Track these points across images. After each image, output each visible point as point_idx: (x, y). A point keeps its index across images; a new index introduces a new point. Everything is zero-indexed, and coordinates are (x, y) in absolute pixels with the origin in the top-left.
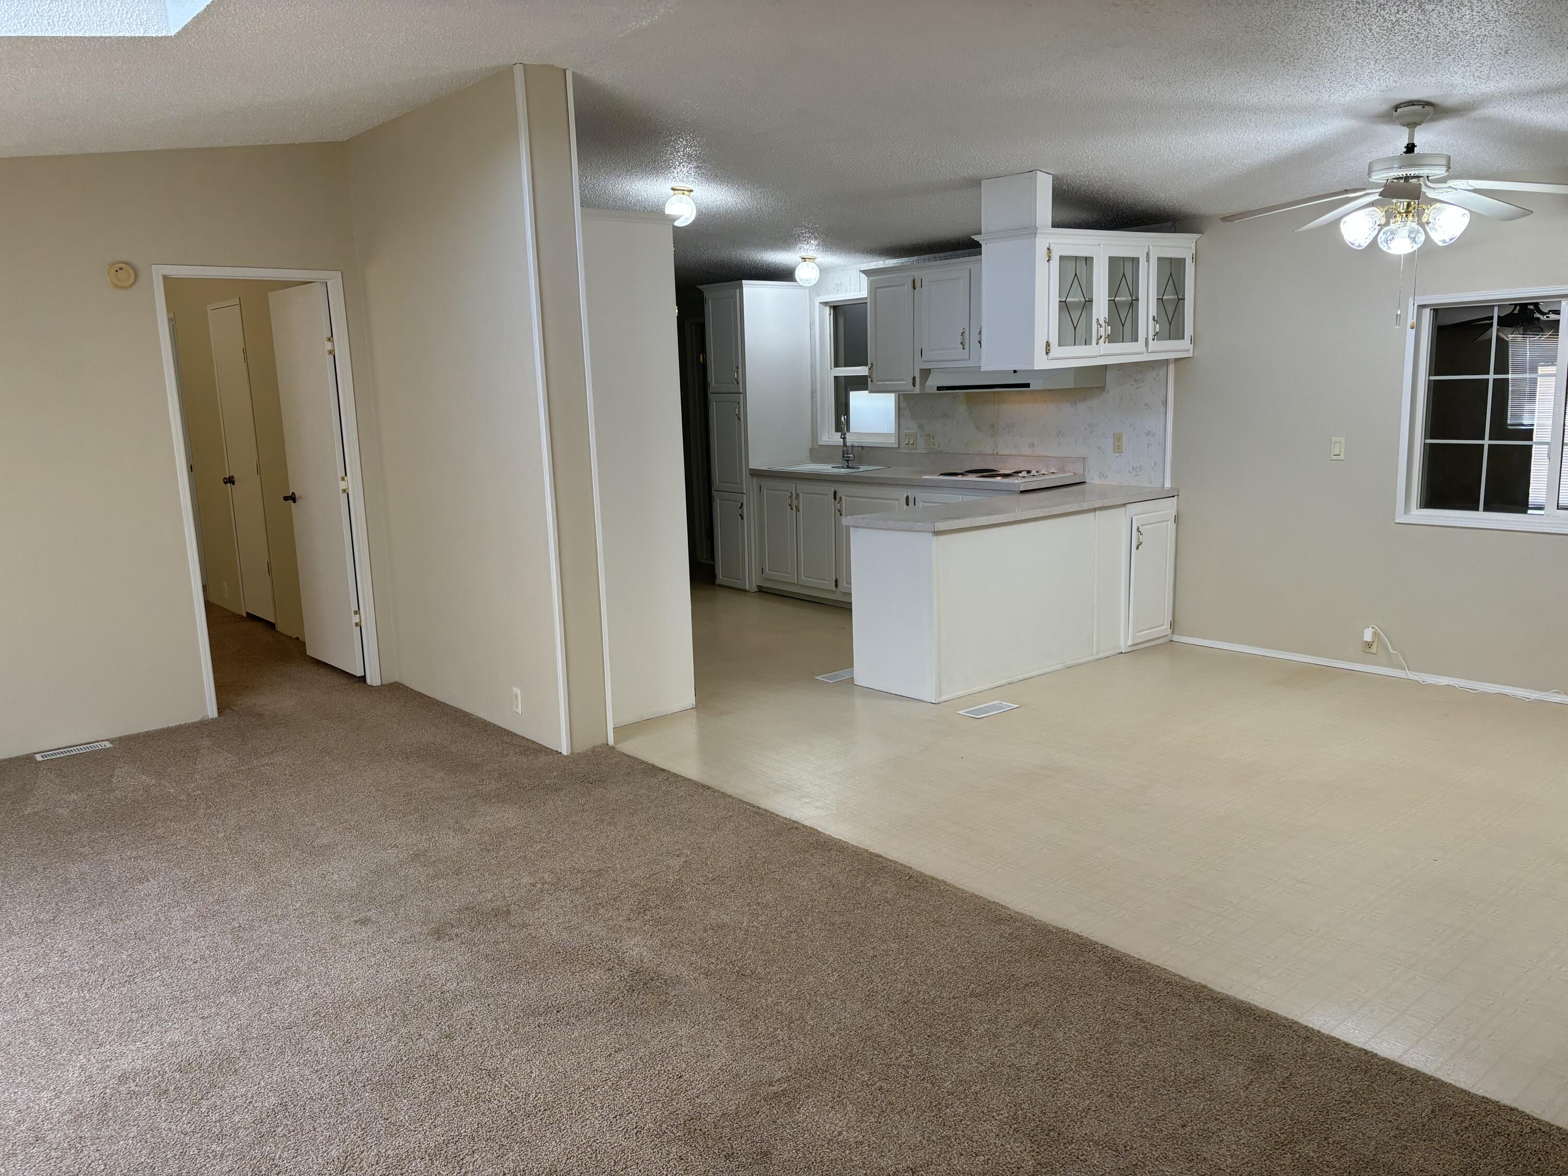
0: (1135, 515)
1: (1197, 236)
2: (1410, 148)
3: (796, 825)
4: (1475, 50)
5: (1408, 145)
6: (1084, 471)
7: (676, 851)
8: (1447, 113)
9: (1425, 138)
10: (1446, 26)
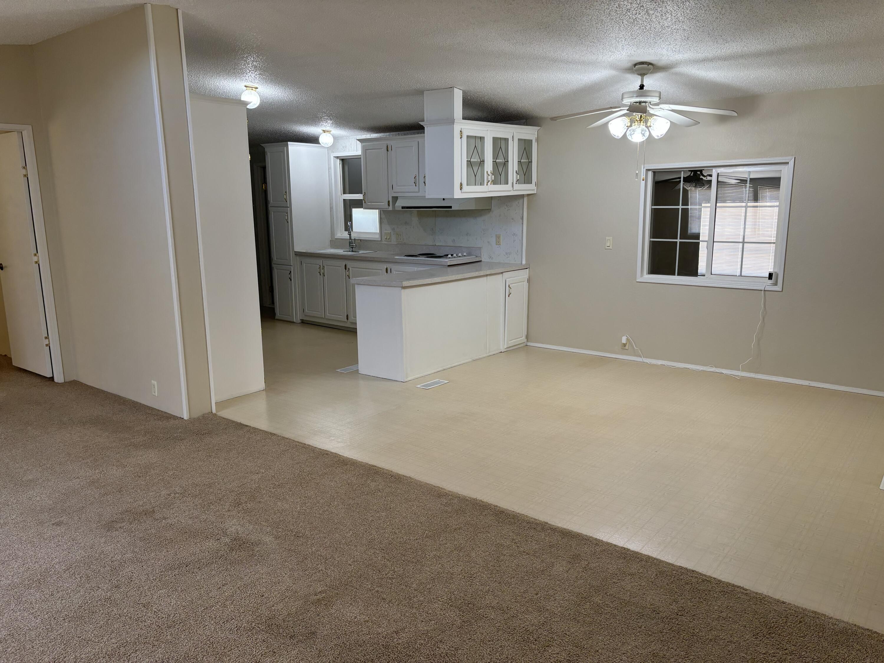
0: (507, 278)
1: (539, 128)
2: (642, 87)
3: (327, 452)
4: (673, 37)
5: (641, 85)
6: (480, 254)
7: (256, 471)
8: (659, 69)
9: (649, 82)
10: (659, 23)
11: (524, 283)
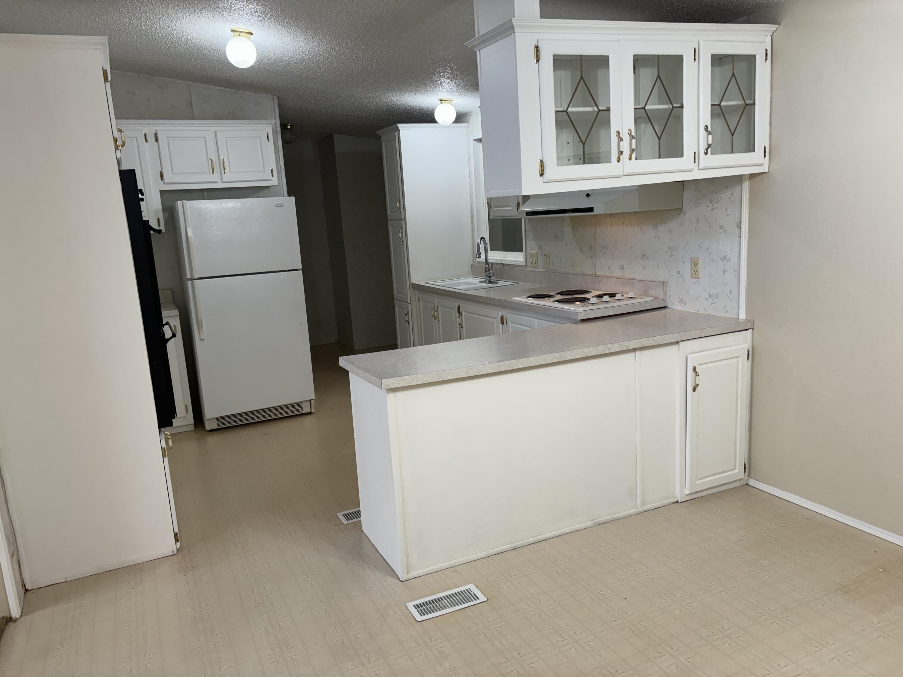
0: (689, 354)
1: (774, 27)
6: (665, 295)
11: (738, 361)
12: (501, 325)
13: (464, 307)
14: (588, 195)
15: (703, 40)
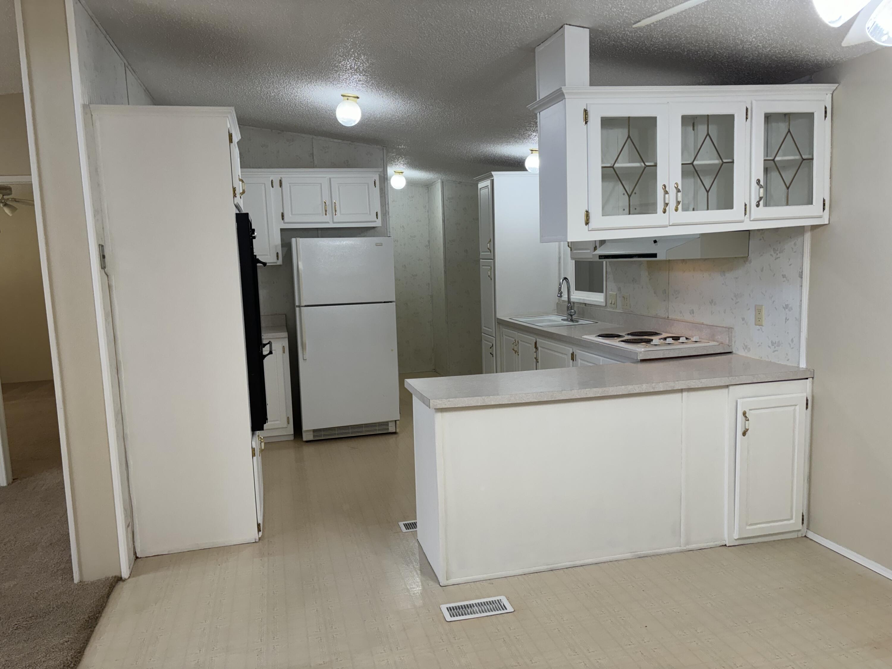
0: (739, 399)
1: (833, 86)
6: (730, 340)
11: (795, 410)
12: (571, 361)
13: (541, 341)
14: (655, 242)
15: (755, 100)
